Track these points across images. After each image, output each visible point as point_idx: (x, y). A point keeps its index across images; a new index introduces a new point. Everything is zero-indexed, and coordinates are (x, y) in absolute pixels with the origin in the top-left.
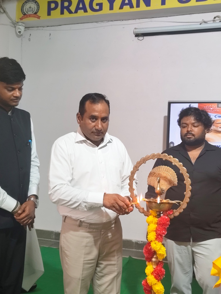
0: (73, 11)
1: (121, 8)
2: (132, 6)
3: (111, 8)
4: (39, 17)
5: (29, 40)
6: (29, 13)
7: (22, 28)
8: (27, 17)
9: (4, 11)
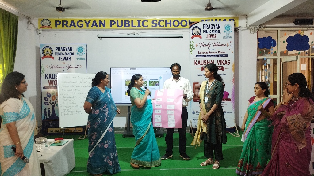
0: (69, 26)
1: (92, 26)
2: (97, 26)
3: (88, 26)
4: (51, 28)
5: (44, 36)
6: (45, 25)
7: (41, 32)
8: (44, 27)
9: (31, 23)
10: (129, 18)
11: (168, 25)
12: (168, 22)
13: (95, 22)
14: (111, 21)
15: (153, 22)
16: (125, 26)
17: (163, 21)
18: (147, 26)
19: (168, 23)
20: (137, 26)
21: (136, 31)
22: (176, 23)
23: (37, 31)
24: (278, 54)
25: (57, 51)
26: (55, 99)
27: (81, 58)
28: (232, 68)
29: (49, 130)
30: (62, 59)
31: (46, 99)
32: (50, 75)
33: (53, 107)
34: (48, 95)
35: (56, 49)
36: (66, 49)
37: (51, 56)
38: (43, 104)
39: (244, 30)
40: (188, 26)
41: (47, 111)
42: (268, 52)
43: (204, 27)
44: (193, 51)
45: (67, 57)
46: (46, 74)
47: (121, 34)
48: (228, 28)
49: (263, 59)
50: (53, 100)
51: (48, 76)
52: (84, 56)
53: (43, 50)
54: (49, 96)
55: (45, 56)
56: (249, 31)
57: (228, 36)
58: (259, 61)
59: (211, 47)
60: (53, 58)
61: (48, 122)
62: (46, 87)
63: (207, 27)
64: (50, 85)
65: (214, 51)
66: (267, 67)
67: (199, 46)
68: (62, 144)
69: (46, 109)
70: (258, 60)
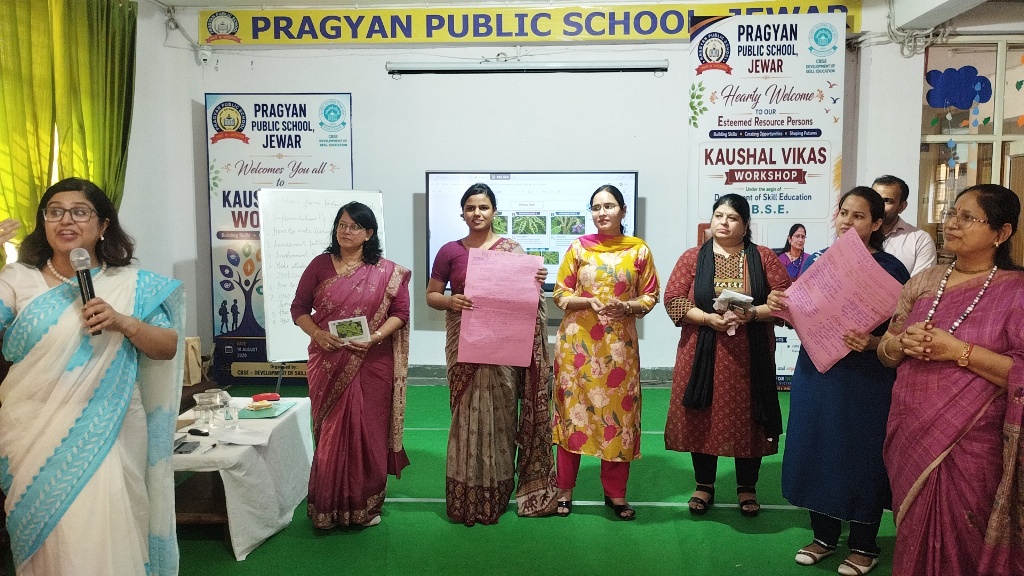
0: (295, 35)
4: (238, 40)
5: (216, 69)
6: (221, 32)
8: (218, 38)
9: (177, 26)
10: (490, 8)
11: (619, 29)
12: (619, 17)
13: (377, 20)
14: (429, 18)
15: (567, 19)
16: (476, 33)
17: (603, 15)
18: (549, 33)
19: (619, 23)
20: (516, 34)
21: (510, 51)
22: (646, 23)
23: (196, 52)
24: (998, 126)
25: (260, 118)
26: (252, 271)
27: (333, 140)
28: (833, 175)
29: (237, 368)
30: (275, 144)
31: (227, 271)
32: (237, 193)
33: (248, 295)
34: (233, 257)
35: (256, 111)
36: (288, 110)
37: (238, 133)
38: (217, 285)
39: (878, 43)
40: (685, 33)
41: (229, 310)
42: (960, 121)
43: (740, 34)
44: (700, 117)
45: (290, 136)
46: (224, 192)
47: (462, 60)
48: (823, 35)
49: (945, 144)
50: (247, 273)
51: (231, 198)
52: (344, 134)
53: (215, 114)
54: (236, 262)
55: (221, 134)
56: (899, 46)
57: (823, 66)
58: (928, 151)
59: (764, 103)
60: (246, 140)
61: (234, 343)
62: (225, 232)
63: (751, 34)
64: (236, 225)
65: (772, 117)
66: (957, 171)
67: (720, 101)
68: (276, 414)
69: (225, 302)
70: (925, 147)
